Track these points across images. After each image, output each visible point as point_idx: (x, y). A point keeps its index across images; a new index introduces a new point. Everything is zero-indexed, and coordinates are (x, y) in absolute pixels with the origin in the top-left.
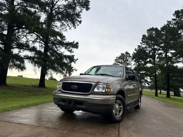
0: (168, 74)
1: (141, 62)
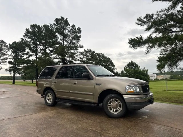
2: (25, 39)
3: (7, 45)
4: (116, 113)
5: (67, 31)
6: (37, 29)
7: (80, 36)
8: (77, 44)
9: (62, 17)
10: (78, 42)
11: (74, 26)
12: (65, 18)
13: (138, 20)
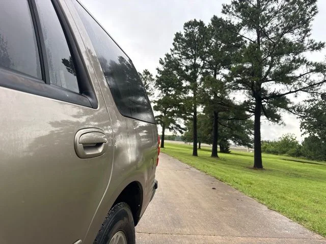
0: (216, 114)
1: (170, 91)
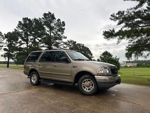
2: (18, 30)
3: (2, 34)
4: (89, 91)
5: (53, 24)
6: (28, 22)
7: (64, 28)
8: (62, 35)
9: (49, 12)
10: (62, 34)
11: (59, 20)
12: (52, 13)
13: (112, 16)
